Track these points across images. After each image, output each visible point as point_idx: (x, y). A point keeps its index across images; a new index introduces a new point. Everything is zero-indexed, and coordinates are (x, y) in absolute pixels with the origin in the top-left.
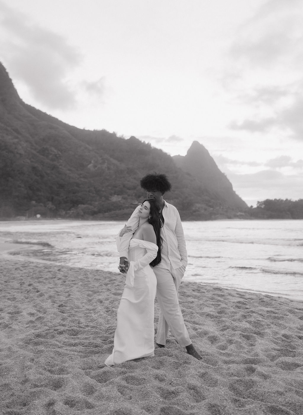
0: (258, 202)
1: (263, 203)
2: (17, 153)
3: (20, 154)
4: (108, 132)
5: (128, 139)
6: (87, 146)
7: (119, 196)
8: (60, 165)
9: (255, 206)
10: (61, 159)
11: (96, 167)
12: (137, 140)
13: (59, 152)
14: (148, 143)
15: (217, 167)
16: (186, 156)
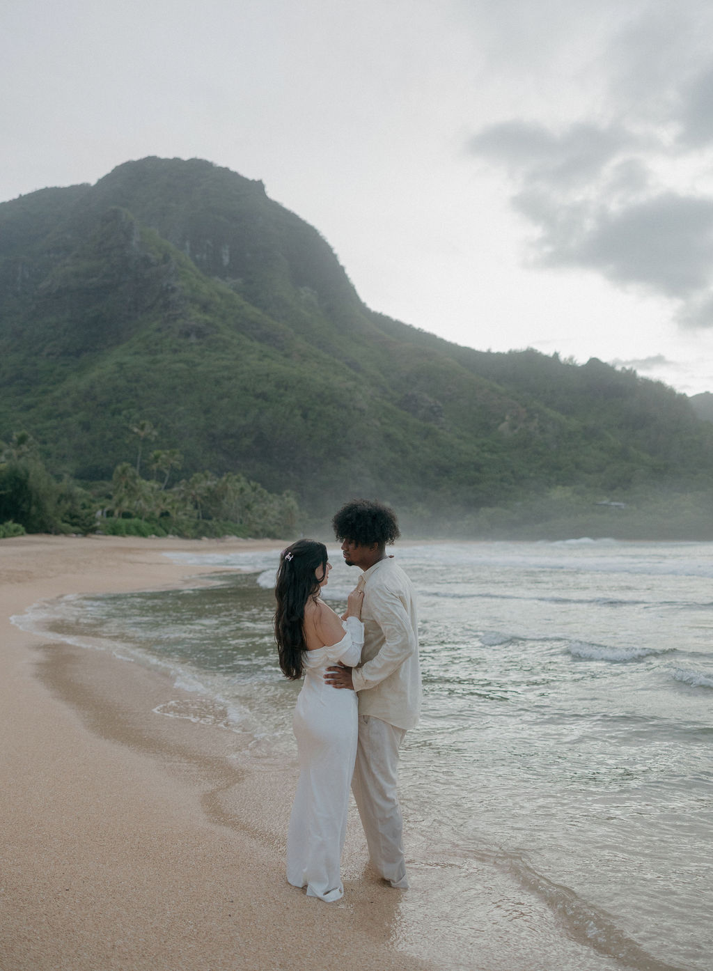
2: (354, 408)
3: (362, 411)
4: (540, 353)
5: (583, 366)
6: (496, 386)
7: (567, 488)
8: (441, 428)
10: (441, 416)
11: (515, 428)
12: (606, 364)
13: (438, 402)
14: (630, 371)
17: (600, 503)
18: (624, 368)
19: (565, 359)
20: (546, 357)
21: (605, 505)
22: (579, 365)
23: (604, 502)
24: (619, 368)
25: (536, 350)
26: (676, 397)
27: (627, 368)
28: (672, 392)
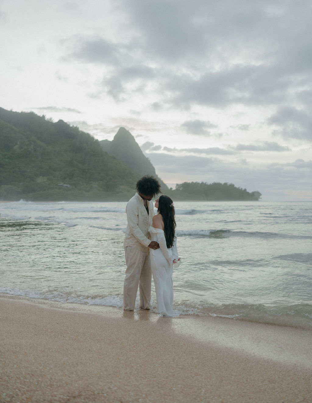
0: (177, 185)
1: (182, 185)
4: (36, 115)
5: (56, 123)
6: (14, 127)
7: (45, 177)
9: (174, 188)
11: (22, 148)
12: (66, 123)
14: (76, 127)
15: (141, 152)
16: (113, 141)
17: (59, 185)
18: (73, 126)
19: (48, 119)
20: (39, 117)
21: (62, 186)
22: (54, 122)
23: (61, 184)
24: (71, 126)
25: (35, 113)
26: (94, 140)
27: (75, 126)
28: (93, 138)
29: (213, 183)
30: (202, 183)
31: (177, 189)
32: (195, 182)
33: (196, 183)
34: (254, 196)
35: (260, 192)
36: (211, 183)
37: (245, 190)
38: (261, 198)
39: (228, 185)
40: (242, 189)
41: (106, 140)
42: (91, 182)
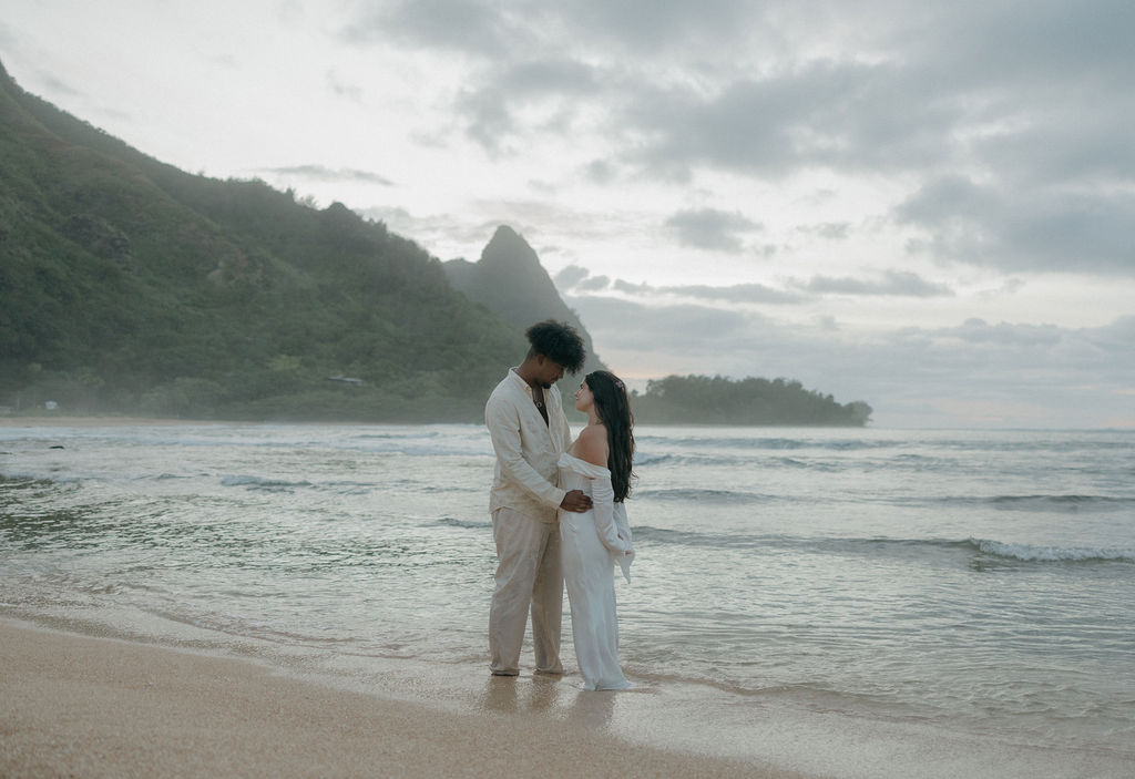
0: (651, 382)
1: (663, 384)
4: (270, 187)
5: (324, 211)
6: (208, 221)
7: (293, 358)
8: (124, 269)
9: (642, 392)
10: (127, 253)
11: (230, 278)
12: (351, 213)
13: (123, 233)
14: (379, 224)
15: (556, 292)
16: (479, 262)
17: (334, 378)
18: (371, 220)
19: (302, 199)
20: (278, 193)
21: (338, 380)
22: (320, 209)
23: (339, 377)
24: (366, 219)
25: (266, 183)
26: (429, 260)
27: (376, 220)
28: (425, 254)
29: (745, 380)
30: (718, 378)
31: (649, 394)
32: (697, 374)
33: (700, 377)
34: (854, 414)
35: (869, 404)
36: (741, 380)
37: (831, 397)
38: (871, 420)
39: (786, 385)
40: (821, 394)
41: (462, 260)
42: (421, 372)
